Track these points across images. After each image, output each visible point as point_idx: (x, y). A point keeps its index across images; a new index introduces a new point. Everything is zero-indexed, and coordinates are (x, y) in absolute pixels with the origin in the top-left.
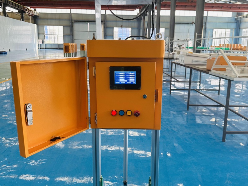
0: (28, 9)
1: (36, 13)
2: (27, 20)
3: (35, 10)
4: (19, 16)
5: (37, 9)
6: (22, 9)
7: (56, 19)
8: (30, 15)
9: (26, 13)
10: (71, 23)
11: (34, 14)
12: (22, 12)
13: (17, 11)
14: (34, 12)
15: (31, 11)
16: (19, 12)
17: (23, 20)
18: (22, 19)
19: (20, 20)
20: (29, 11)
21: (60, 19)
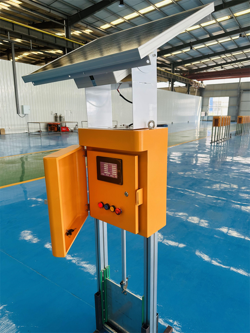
0: (194, 82)
1: (202, 85)
2: (193, 93)
3: (202, 82)
4: (186, 89)
5: (204, 81)
6: (189, 83)
7: (222, 90)
8: (196, 88)
9: (192, 86)
10: (239, 93)
11: (200, 86)
12: (188, 85)
13: (184, 85)
14: (200, 85)
15: (197, 83)
16: (186, 86)
17: (188, 94)
18: (188, 92)
19: (186, 93)
20: (195, 84)
21: (227, 90)
